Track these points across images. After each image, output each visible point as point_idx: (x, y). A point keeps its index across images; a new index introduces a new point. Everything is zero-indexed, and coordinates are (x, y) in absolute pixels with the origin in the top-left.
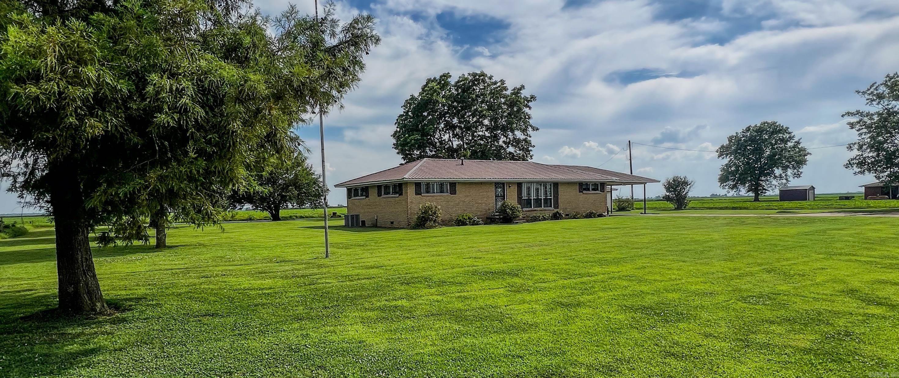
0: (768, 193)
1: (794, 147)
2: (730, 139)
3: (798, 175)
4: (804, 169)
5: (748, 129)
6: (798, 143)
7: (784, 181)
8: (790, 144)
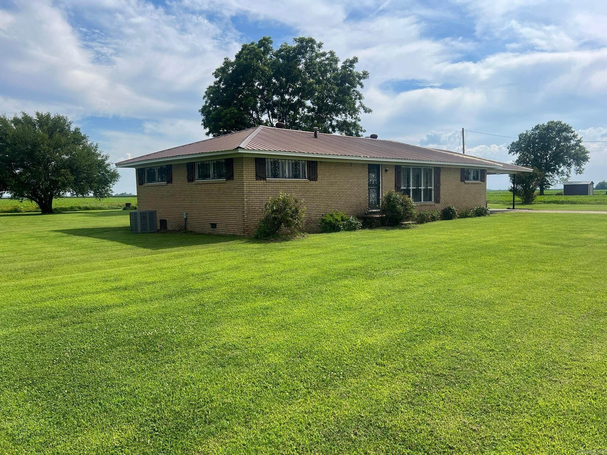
0: (552, 188)
1: (577, 145)
2: (521, 136)
3: (579, 172)
4: (585, 166)
5: (537, 127)
6: (580, 141)
7: (565, 177)
8: (573, 142)
